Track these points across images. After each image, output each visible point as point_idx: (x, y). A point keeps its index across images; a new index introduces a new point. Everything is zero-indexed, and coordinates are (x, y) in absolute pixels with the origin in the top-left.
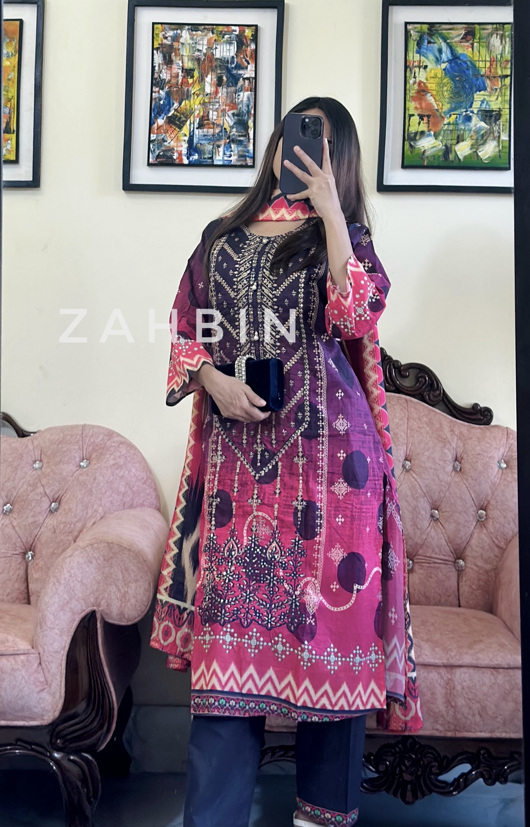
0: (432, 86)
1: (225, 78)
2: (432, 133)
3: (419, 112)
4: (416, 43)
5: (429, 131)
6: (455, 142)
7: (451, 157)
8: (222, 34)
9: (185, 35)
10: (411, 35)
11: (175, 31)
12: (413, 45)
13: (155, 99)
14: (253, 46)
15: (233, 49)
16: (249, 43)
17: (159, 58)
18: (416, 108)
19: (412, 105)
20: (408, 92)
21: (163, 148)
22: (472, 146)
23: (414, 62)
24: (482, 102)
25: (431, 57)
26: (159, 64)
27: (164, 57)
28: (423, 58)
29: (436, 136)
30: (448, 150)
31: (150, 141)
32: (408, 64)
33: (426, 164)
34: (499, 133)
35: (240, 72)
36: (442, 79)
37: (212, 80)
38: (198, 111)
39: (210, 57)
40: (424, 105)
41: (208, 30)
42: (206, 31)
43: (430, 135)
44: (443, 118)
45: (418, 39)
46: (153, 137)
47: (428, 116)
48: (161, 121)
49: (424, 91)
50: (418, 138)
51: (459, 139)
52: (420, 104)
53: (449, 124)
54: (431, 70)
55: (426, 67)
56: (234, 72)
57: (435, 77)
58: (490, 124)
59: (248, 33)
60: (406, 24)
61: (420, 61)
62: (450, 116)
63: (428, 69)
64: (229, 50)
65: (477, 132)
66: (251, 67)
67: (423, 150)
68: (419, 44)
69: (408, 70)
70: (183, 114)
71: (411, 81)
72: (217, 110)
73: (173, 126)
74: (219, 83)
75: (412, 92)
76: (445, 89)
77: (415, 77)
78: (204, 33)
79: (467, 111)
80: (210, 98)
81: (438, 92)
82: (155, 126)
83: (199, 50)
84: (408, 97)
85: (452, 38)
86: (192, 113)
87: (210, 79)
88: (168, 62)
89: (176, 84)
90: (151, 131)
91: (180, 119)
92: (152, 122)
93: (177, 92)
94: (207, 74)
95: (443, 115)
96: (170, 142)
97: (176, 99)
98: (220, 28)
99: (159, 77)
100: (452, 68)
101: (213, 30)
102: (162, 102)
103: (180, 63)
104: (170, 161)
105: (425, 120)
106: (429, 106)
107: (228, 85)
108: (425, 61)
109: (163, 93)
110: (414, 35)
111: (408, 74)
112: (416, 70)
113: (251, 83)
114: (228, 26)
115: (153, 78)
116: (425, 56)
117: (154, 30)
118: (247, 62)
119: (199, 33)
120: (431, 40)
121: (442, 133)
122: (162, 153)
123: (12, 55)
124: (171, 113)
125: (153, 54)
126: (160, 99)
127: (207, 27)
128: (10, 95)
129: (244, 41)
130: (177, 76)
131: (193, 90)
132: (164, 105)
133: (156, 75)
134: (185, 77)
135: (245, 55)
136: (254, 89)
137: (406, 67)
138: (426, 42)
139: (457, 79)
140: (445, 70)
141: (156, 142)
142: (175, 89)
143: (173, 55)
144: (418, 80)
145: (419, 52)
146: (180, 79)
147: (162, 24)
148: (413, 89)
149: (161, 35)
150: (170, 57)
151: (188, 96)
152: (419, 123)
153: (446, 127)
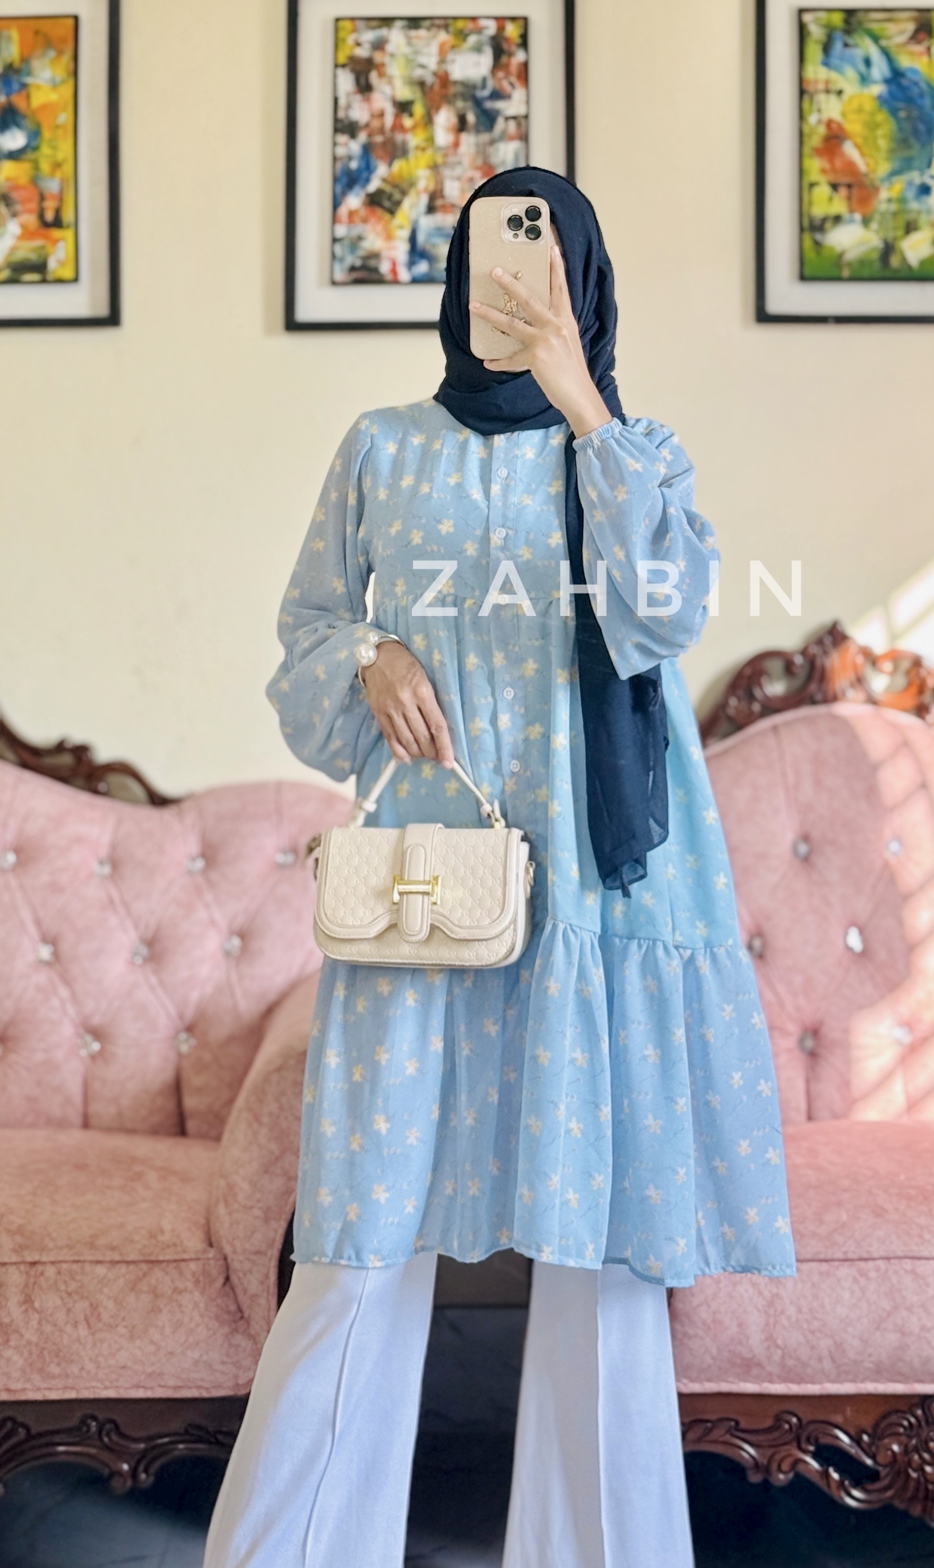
0: (854, 127)
1: (471, 118)
2: (857, 216)
3: (832, 178)
4: (819, 47)
5: (851, 211)
6: (900, 233)
7: (895, 261)
8: (462, 35)
9: (396, 37)
10: (809, 33)
11: (378, 33)
12: (814, 51)
13: (341, 159)
14: (520, 56)
15: (486, 60)
16: (513, 48)
17: (346, 81)
18: (823, 171)
19: (814, 165)
20: (806, 139)
21: (361, 253)
23: (816, 82)
25: (851, 73)
26: (348, 95)
27: (357, 80)
28: (834, 75)
29: (866, 222)
30: (887, 250)
31: (335, 240)
32: (805, 86)
33: (846, 273)
35: (499, 105)
36: (872, 114)
37: (448, 119)
38: (424, 180)
39: (444, 80)
40: (838, 163)
41: (439, 27)
42: (434, 30)
43: (851, 221)
44: (876, 190)
45: (824, 39)
46: (341, 231)
47: (849, 186)
48: (354, 201)
49: (836, 137)
50: (828, 225)
51: (910, 228)
52: (832, 162)
53: (890, 200)
54: (851, 98)
55: (839, 93)
56: (488, 105)
57: (860, 110)
59: (512, 31)
60: (801, 11)
61: (827, 82)
62: (891, 184)
63: (845, 96)
64: (477, 65)
66: (518, 94)
67: (839, 250)
68: (827, 48)
69: (806, 98)
70: (395, 186)
71: (812, 119)
72: (459, 179)
73: (379, 211)
74: (461, 125)
75: (815, 139)
76: (880, 132)
77: (819, 111)
78: (431, 34)
79: (922, 174)
80: (446, 155)
81: (866, 139)
82: (343, 211)
83: (422, 66)
84: (807, 149)
85: (888, 38)
86: (412, 184)
87: (444, 118)
88: (364, 88)
89: (382, 131)
90: (335, 219)
91: (390, 197)
92: (336, 204)
93: (384, 144)
94: (438, 109)
95: (877, 183)
96: (373, 241)
97: (381, 158)
98: (460, 24)
99: (347, 117)
100: (891, 93)
101: (446, 27)
102: (354, 165)
103: (387, 90)
104: (374, 276)
105: (843, 191)
106: (851, 167)
107: (478, 130)
108: (838, 80)
109: (355, 147)
110: (816, 32)
111: (806, 105)
112: (822, 98)
113: (519, 125)
114: (474, 19)
115: (336, 120)
116: (838, 70)
117: (337, 30)
118: (512, 85)
119: (422, 33)
120: (850, 41)
121: (877, 217)
122: (358, 263)
123: (63, 82)
124: (374, 185)
125: (335, 76)
126: (350, 158)
127: (438, 22)
128: (60, 156)
129: (505, 46)
130: (381, 115)
131: (414, 140)
132: (359, 171)
133: (341, 114)
134: (397, 116)
135: (508, 74)
136: (524, 137)
137: (802, 92)
138: (838, 46)
139: (902, 114)
140: (880, 98)
141: (346, 242)
142: (379, 139)
143: (373, 75)
144: (825, 116)
145: (826, 63)
146: (389, 120)
147: (353, 19)
148: (816, 136)
149: (349, 40)
150: (367, 78)
151: (403, 151)
152: (830, 199)
153: (883, 207)
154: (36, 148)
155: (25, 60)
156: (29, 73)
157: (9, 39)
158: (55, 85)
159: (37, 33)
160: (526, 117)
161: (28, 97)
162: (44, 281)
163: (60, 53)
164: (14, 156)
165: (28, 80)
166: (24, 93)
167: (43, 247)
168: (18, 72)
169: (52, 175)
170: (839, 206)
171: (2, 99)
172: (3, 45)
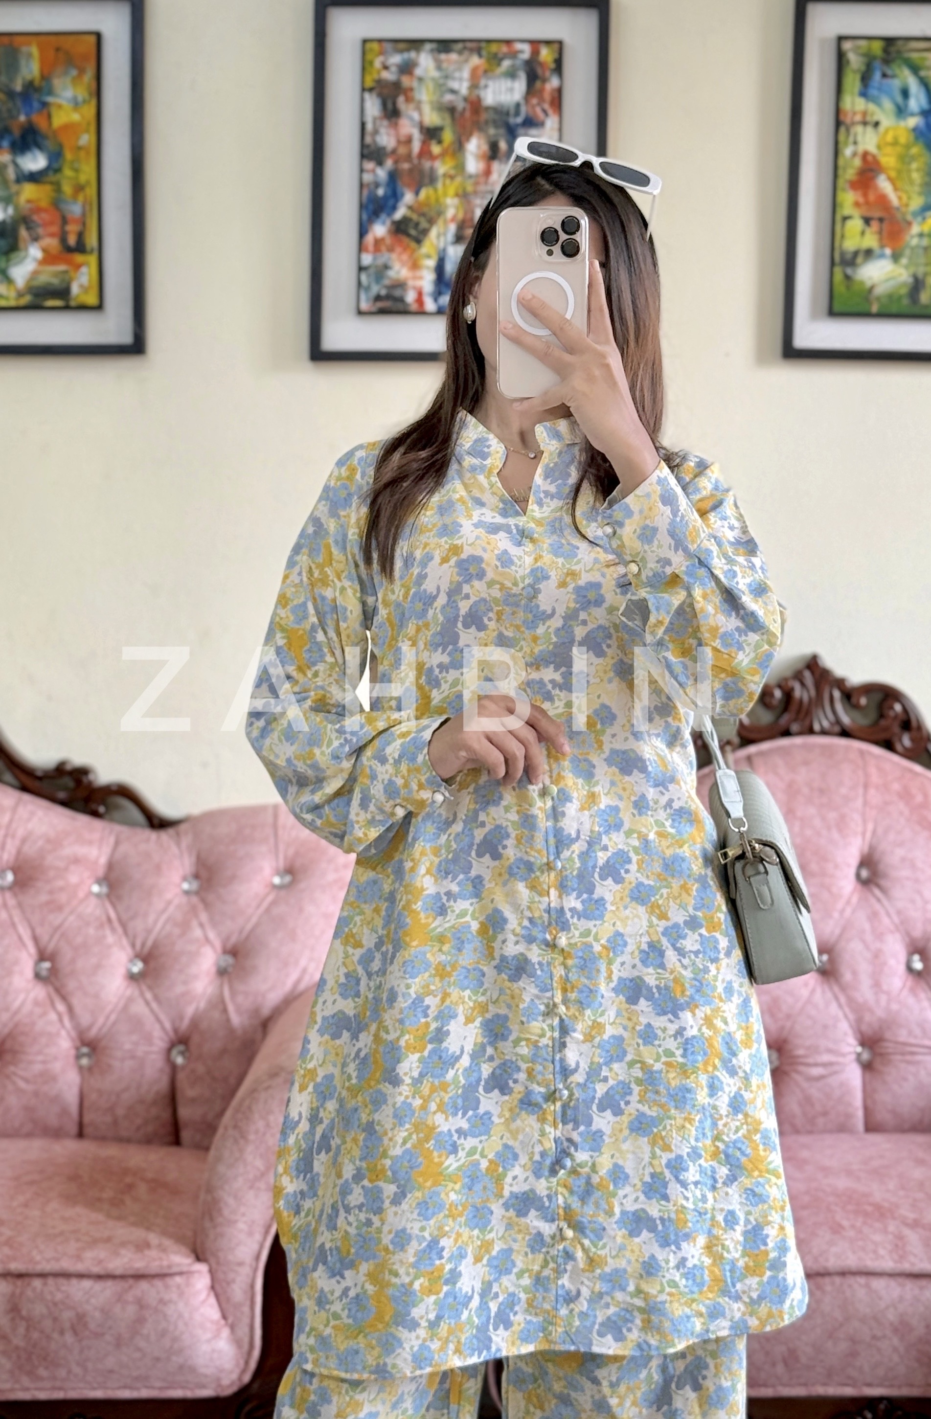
0: (888, 160)
1: (503, 145)
2: (888, 251)
3: (865, 211)
4: (858, 77)
5: (882, 246)
7: (924, 298)
8: (496, 60)
9: (425, 62)
10: (848, 62)
11: (406, 55)
12: (852, 82)
13: (368, 185)
14: (554, 82)
15: (519, 85)
16: (547, 74)
17: (373, 106)
18: (857, 204)
19: (848, 199)
20: (840, 172)
21: (387, 282)
23: (855, 113)
25: (888, 104)
27: (384, 105)
28: (872, 107)
29: (896, 257)
30: (917, 285)
31: (361, 269)
32: (842, 117)
33: (875, 309)
35: (532, 132)
36: (908, 147)
37: (479, 147)
38: (454, 209)
39: (475, 105)
40: (872, 197)
41: (471, 50)
42: (466, 53)
43: (882, 256)
44: (908, 224)
45: (863, 68)
46: (367, 259)
47: (881, 220)
48: (380, 230)
49: (871, 170)
50: (859, 259)
52: (865, 195)
53: (921, 235)
54: (887, 131)
55: (876, 125)
57: (895, 143)
59: (546, 55)
60: (841, 39)
61: (865, 114)
62: (924, 219)
63: (882, 128)
64: (511, 90)
66: (551, 122)
67: (869, 284)
68: (866, 78)
69: (842, 130)
70: (423, 215)
71: (848, 151)
73: (406, 240)
74: (493, 153)
75: (849, 173)
76: (914, 166)
77: (855, 143)
78: (463, 58)
80: (477, 184)
81: (899, 172)
82: (369, 239)
83: (453, 92)
84: (841, 182)
85: (929, 68)
86: (440, 213)
87: (475, 146)
88: (392, 113)
89: (408, 157)
90: (361, 248)
91: (417, 225)
92: (363, 232)
93: (411, 171)
94: (468, 136)
95: (909, 218)
96: (399, 270)
97: (409, 186)
98: (494, 48)
99: (374, 142)
100: (927, 125)
101: (479, 52)
102: (380, 192)
103: (416, 116)
104: (400, 306)
105: (875, 225)
106: (883, 200)
108: (876, 112)
109: (382, 174)
110: (855, 61)
111: (842, 137)
112: (858, 130)
114: (508, 42)
115: (363, 145)
116: (876, 101)
117: (364, 53)
118: (545, 112)
119: (454, 56)
120: (889, 71)
121: (907, 252)
122: (383, 292)
123: (84, 101)
124: (400, 213)
125: (362, 101)
126: (377, 185)
127: (469, 45)
128: (83, 178)
129: (539, 71)
130: (409, 140)
131: (442, 168)
132: (385, 198)
133: (368, 140)
134: (425, 144)
135: (542, 100)
137: (838, 123)
138: (877, 76)
140: (915, 130)
141: (372, 271)
142: (406, 166)
143: (401, 100)
144: (861, 149)
145: (864, 94)
146: (416, 146)
147: (380, 41)
148: (851, 168)
149: (378, 63)
150: (394, 104)
151: (431, 179)
152: (863, 233)
153: (915, 242)
154: (58, 170)
155: (46, 77)
156: (50, 92)
157: (30, 56)
158: (76, 105)
159: (58, 49)
161: (49, 117)
162: (67, 308)
163: (82, 71)
164: (34, 177)
165: (50, 99)
166: (45, 111)
167: (66, 272)
168: (38, 90)
169: (75, 196)
170: (870, 241)
171: (22, 118)
172: (23, 62)
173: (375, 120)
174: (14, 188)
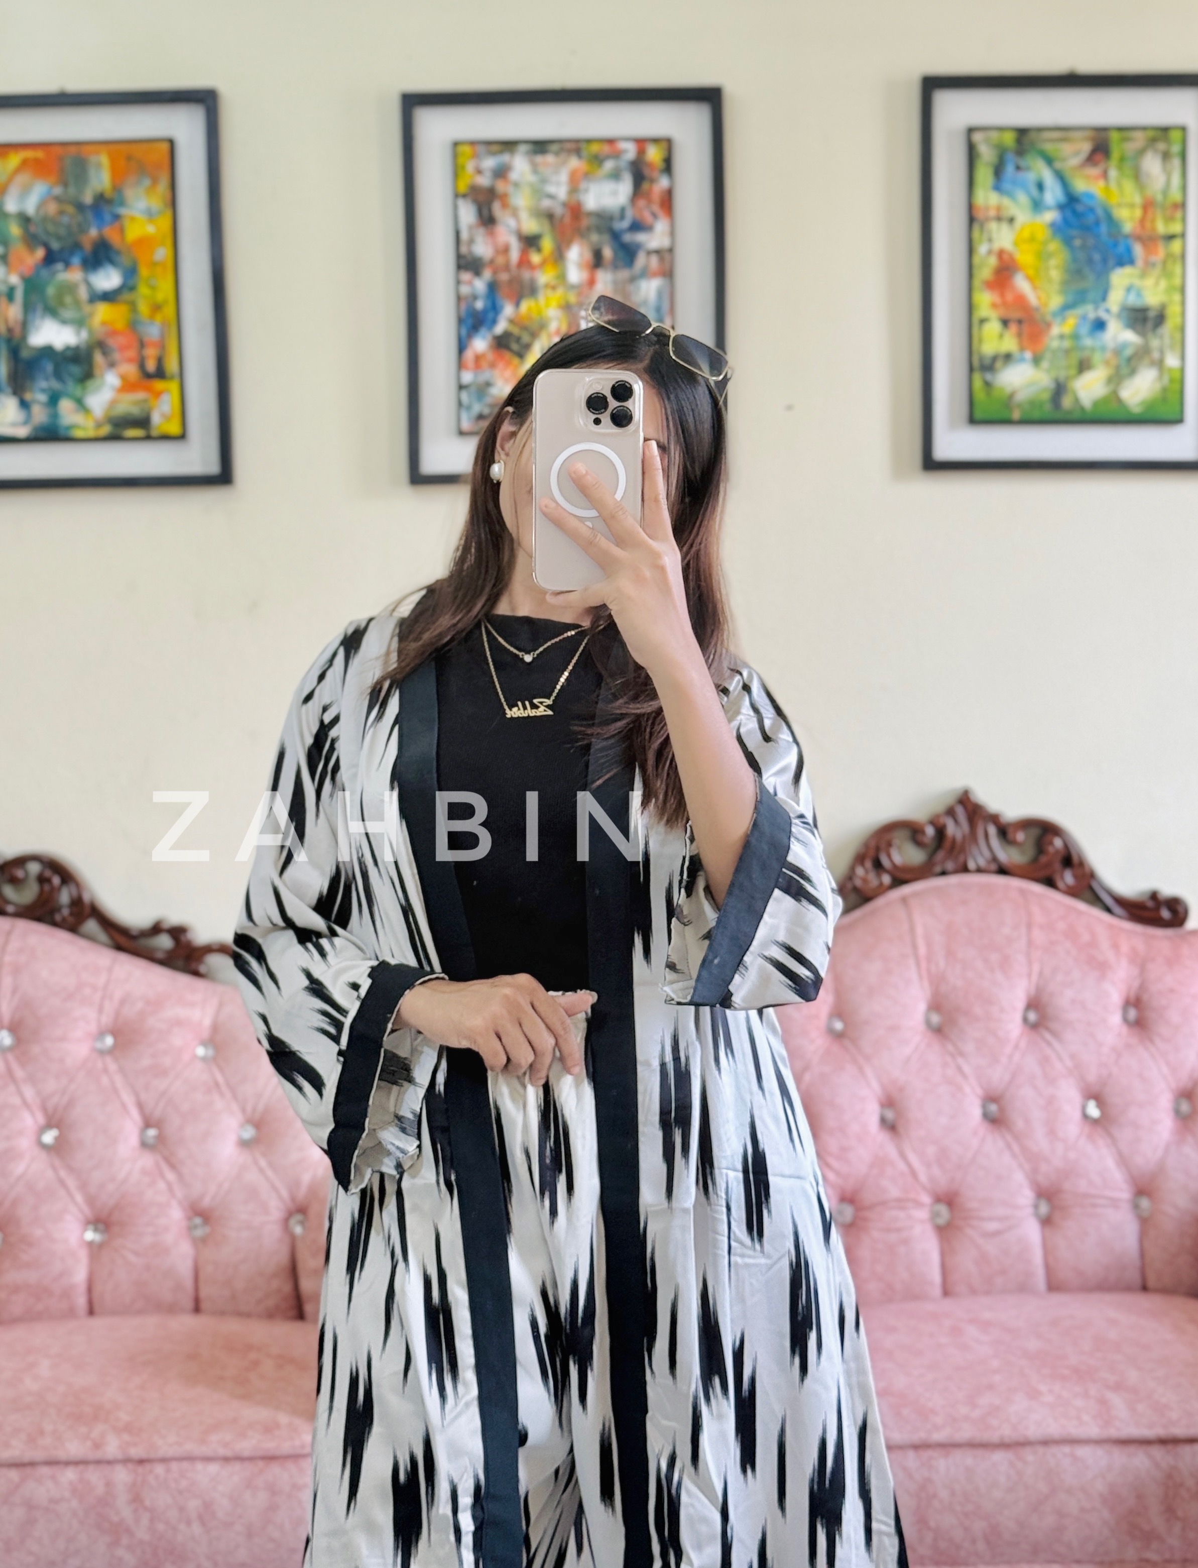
0: (1025, 257)
1: (608, 253)
2: (1028, 355)
3: (1001, 313)
4: (990, 170)
5: (1022, 349)
6: (1073, 371)
7: (1067, 402)
8: (598, 160)
9: (520, 163)
10: (979, 154)
11: (500, 158)
12: (984, 175)
13: (466, 298)
14: (664, 182)
15: (625, 190)
16: (656, 174)
17: (468, 213)
18: (994, 306)
19: (985, 300)
20: (976, 272)
21: (489, 400)
22: (1109, 380)
23: (987, 208)
24: (1129, 289)
25: (1023, 198)
27: (479, 211)
28: (1006, 201)
29: (1037, 360)
30: (1059, 390)
31: (461, 387)
32: (975, 214)
33: (1016, 415)
34: (1162, 352)
35: (640, 237)
36: (1045, 243)
37: (581, 255)
38: (557, 321)
39: (576, 210)
40: (1009, 297)
41: (570, 151)
42: (565, 155)
43: (1022, 360)
44: (1049, 325)
45: (995, 161)
46: (467, 377)
47: (1020, 322)
48: (480, 344)
49: (1008, 269)
50: (999, 364)
51: (1083, 367)
52: (1002, 295)
53: (1062, 337)
54: (1024, 226)
55: (1011, 220)
56: (628, 238)
57: (1032, 239)
58: (1142, 333)
59: (654, 154)
60: (971, 131)
61: (999, 208)
62: (1064, 319)
63: (1017, 225)
64: (615, 193)
65: (1118, 351)
66: (661, 226)
67: (1008, 390)
68: (998, 171)
69: (976, 225)
70: (524, 328)
71: (982, 249)
73: (507, 355)
74: (597, 260)
75: (985, 272)
76: (1053, 263)
77: (990, 240)
78: (561, 159)
79: (1096, 308)
80: (580, 294)
81: (1037, 269)
82: (469, 355)
83: (551, 197)
84: (977, 283)
85: (1064, 160)
86: (543, 326)
87: (576, 254)
88: (488, 220)
89: (507, 267)
90: (461, 365)
91: (518, 340)
92: (462, 347)
93: (511, 282)
94: (569, 244)
95: (1049, 318)
96: (501, 388)
97: (508, 297)
98: (595, 148)
99: (470, 253)
100: (1066, 221)
101: (578, 152)
102: (479, 305)
103: (512, 223)
105: (1013, 328)
106: (1021, 301)
107: (615, 266)
108: (1011, 207)
109: (480, 285)
110: (986, 153)
111: (976, 234)
112: (993, 226)
113: (662, 260)
114: (611, 141)
115: (459, 257)
116: (1011, 195)
117: (456, 155)
118: (655, 216)
119: (550, 158)
120: (1022, 163)
121: (1048, 355)
122: (483, 411)
123: (159, 212)
124: (501, 327)
125: (455, 208)
126: (475, 297)
127: (567, 145)
128: (160, 296)
129: (646, 172)
130: (507, 249)
131: (544, 277)
132: (485, 311)
133: (464, 249)
134: (524, 254)
135: (650, 202)
136: (668, 273)
137: (972, 220)
138: (1010, 169)
139: (1077, 242)
140: (1053, 225)
141: (473, 389)
142: (504, 277)
143: (497, 207)
144: (997, 246)
145: (997, 188)
146: (515, 255)
147: (473, 143)
148: (986, 268)
149: (470, 167)
150: (490, 210)
151: (532, 290)
152: (1001, 336)
153: (1055, 344)
154: (133, 289)
155: (118, 189)
156: (123, 204)
157: (99, 166)
158: (150, 215)
159: (130, 159)
160: (671, 250)
161: (122, 230)
162: (148, 437)
163: (155, 181)
164: (108, 297)
165: (122, 211)
166: (117, 225)
167: (145, 401)
168: (110, 202)
169: (152, 317)
170: (1009, 343)
171: (93, 232)
172: (92, 172)
173: (471, 228)
174: (87, 308)
